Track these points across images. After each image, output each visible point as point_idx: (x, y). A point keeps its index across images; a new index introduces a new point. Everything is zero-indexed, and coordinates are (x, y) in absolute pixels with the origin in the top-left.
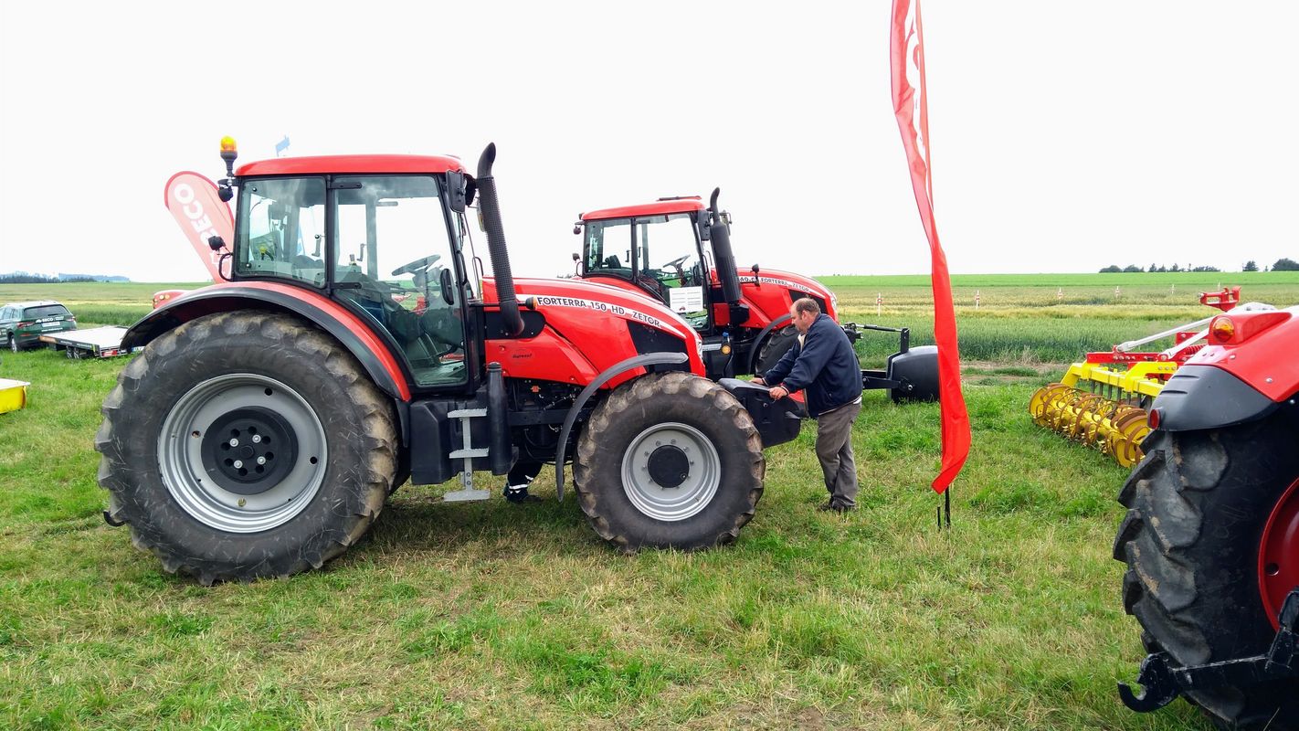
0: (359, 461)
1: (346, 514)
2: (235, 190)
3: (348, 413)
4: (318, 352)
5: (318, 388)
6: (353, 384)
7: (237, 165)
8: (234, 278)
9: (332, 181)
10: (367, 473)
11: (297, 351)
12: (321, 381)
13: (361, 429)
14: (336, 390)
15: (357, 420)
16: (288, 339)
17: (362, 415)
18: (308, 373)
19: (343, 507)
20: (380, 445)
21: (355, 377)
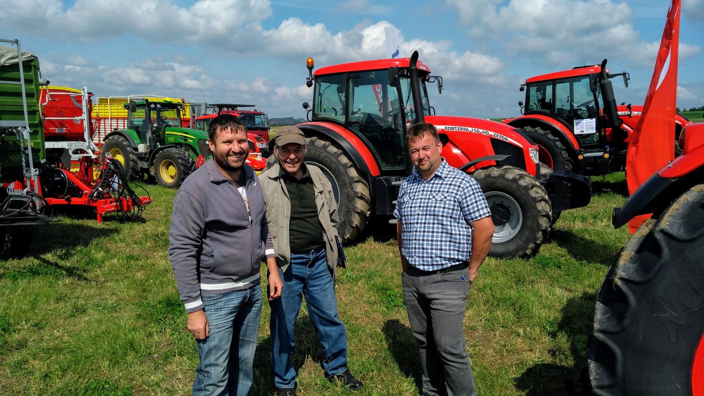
0: (351, 202)
1: (346, 225)
2: (313, 82)
3: (347, 180)
4: (336, 153)
5: (336, 168)
6: (349, 167)
7: (314, 71)
8: (313, 121)
9: (348, 75)
10: (355, 207)
11: (328, 152)
12: (337, 165)
13: (352, 188)
14: (342, 170)
15: (351, 184)
16: (325, 147)
17: (353, 181)
18: (332, 162)
19: (345, 221)
20: (359, 195)
21: (350, 164)
